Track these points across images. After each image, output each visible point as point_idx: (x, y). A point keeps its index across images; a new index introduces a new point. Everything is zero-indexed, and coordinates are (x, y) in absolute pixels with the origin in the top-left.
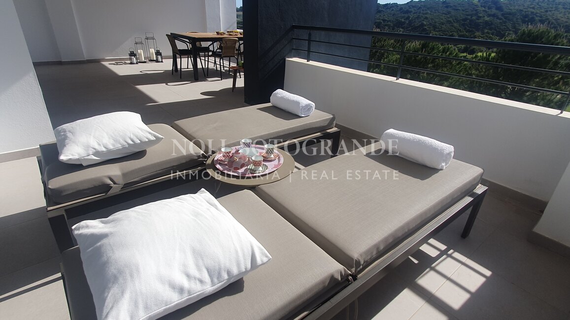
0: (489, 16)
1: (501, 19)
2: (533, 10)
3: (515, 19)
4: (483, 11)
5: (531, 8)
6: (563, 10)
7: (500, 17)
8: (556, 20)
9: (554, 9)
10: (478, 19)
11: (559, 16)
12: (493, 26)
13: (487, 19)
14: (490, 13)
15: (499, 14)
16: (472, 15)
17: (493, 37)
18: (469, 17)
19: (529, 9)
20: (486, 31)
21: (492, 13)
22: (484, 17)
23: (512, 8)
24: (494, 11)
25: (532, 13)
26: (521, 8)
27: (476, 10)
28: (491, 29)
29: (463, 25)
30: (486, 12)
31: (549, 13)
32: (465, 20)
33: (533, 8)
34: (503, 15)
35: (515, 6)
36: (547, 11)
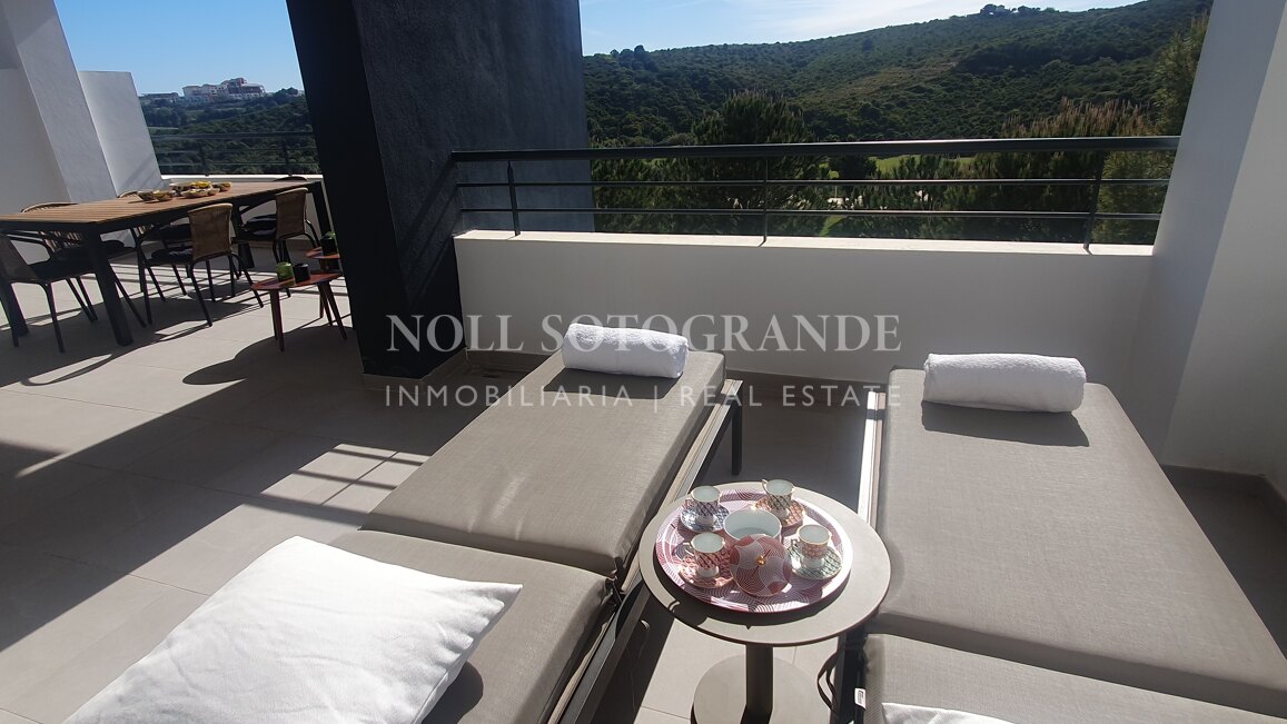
0: (639, 81)
1: (658, 86)
2: (701, 66)
3: (680, 84)
4: (627, 73)
5: (697, 62)
6: (744, 63)
7: (656, 81)
8: (739, 79)
9: (730, 61)
10: (623, 90)
11: (740, 71)
12: (652, 99)
13: (638, 87)
14: (638, 76)
15: (654, 76)
16: (609, 82)
17: (657, 118)
18: (607, 87)
19: (695, 64)
20: (642, 109)
21: (643, 76)
22: (631, 84)
23: (669, 64)
24: (644, 72)
25: (702, 70)
26: (683, 64)
27: (615, 73)
28: (649, 105)
29: (601, 101)
30: (631, 74)
31: (725, 68)
32: (602, 92)
33: (700, 62)
34: (659, 77)
35: (673, 61)
36: (721, 66)
